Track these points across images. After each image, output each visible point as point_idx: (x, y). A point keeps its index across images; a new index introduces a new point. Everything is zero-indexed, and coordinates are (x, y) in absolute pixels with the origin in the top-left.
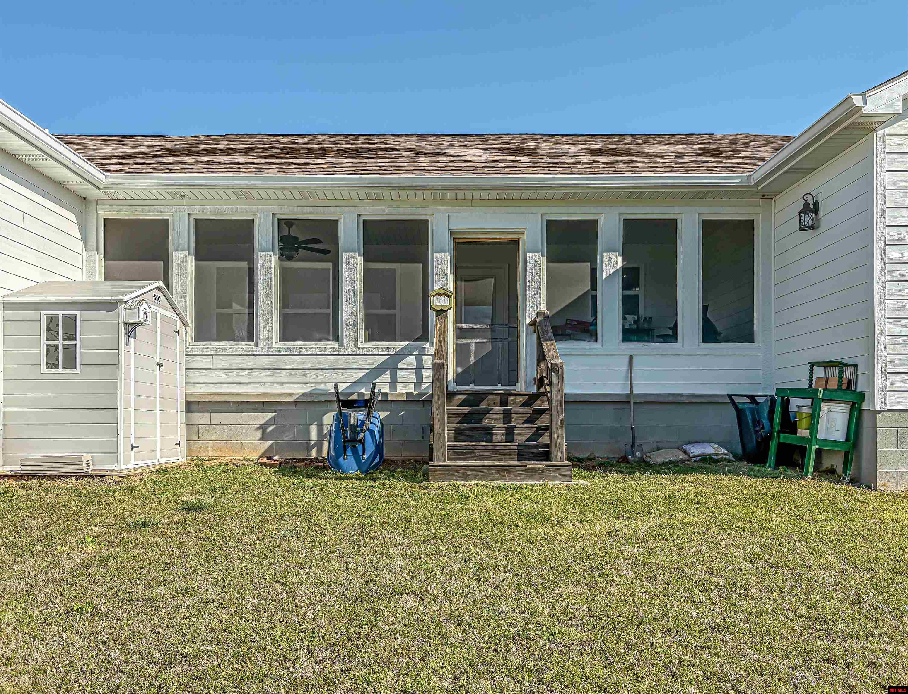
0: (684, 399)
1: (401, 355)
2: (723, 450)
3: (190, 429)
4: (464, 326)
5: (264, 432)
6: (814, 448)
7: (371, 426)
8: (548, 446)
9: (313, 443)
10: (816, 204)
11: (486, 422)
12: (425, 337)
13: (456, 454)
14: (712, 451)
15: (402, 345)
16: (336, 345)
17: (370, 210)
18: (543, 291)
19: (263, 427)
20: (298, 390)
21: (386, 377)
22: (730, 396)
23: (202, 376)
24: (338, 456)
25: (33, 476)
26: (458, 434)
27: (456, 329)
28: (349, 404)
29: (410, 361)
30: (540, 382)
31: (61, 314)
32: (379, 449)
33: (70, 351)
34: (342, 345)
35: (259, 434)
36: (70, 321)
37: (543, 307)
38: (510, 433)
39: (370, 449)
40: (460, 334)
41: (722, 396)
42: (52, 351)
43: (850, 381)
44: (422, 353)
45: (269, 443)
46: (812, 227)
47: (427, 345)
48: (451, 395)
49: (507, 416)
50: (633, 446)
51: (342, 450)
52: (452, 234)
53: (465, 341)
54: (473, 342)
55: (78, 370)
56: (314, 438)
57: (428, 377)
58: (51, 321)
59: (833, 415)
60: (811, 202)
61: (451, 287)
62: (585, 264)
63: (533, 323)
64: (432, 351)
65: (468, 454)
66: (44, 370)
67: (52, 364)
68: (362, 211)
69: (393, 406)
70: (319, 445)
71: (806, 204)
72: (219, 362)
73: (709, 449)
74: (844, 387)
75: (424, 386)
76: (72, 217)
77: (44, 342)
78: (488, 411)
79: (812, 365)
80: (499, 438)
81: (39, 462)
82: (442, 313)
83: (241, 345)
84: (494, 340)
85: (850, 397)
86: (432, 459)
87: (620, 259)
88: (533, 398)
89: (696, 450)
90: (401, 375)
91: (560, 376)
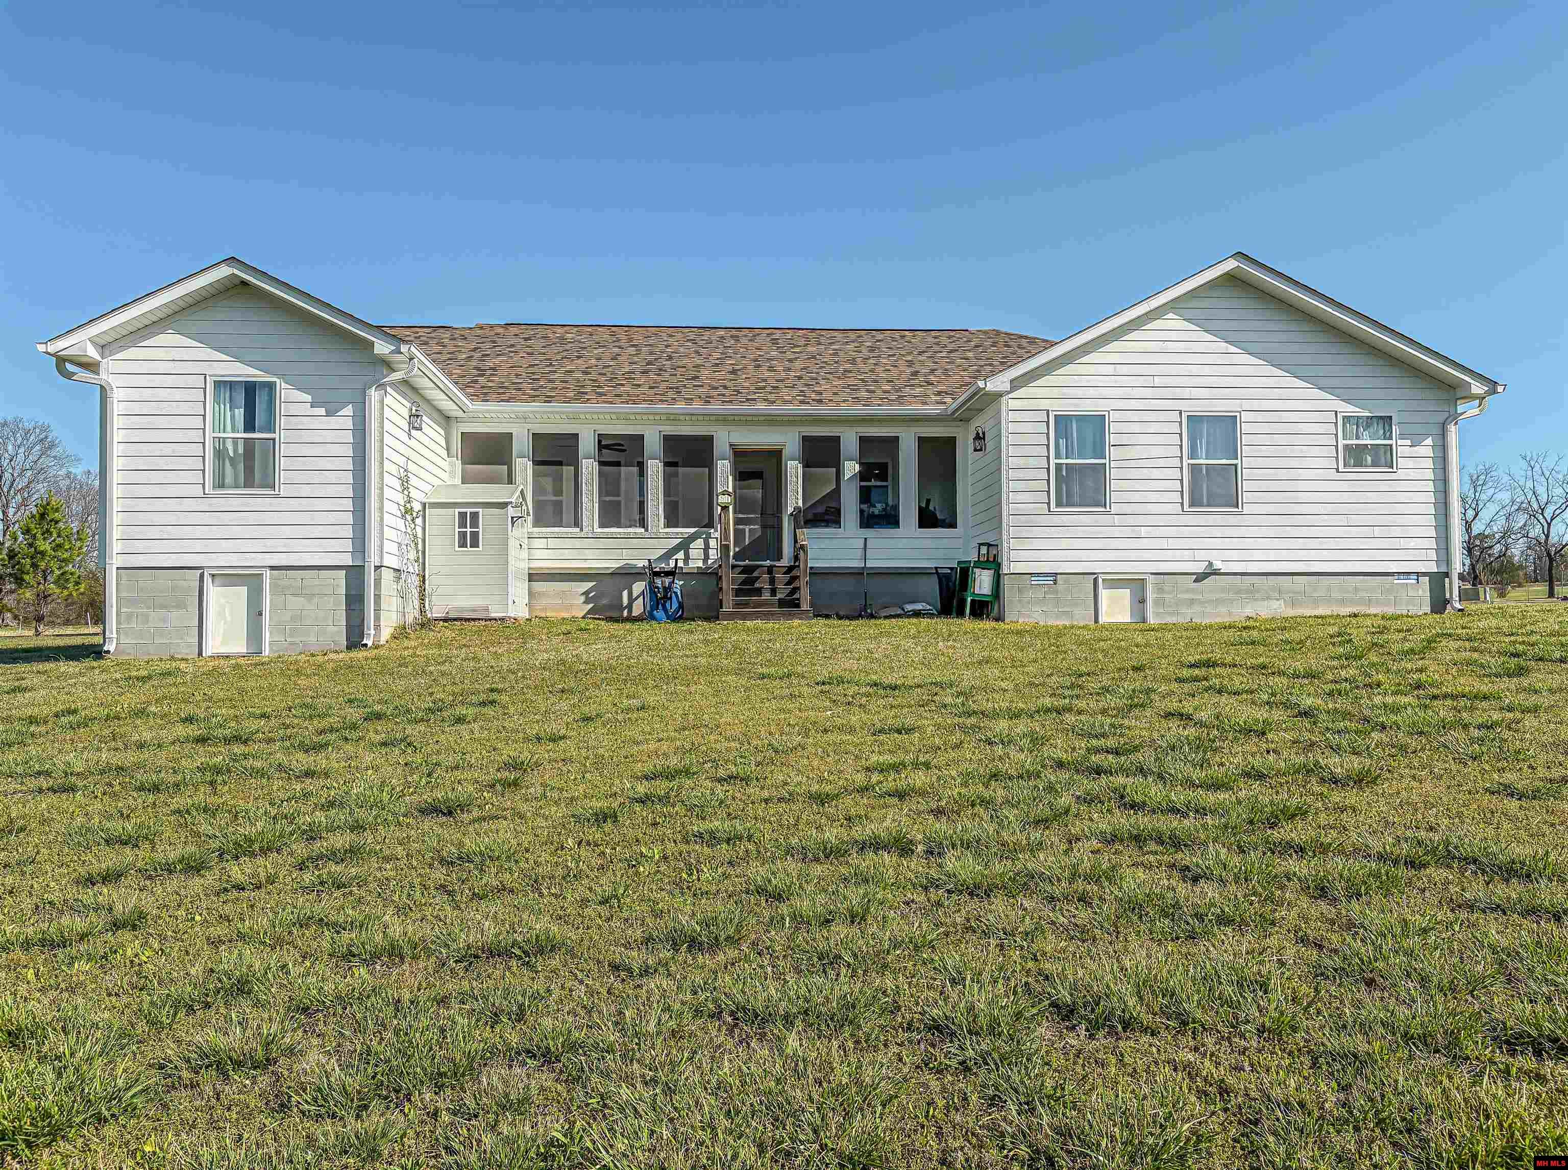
0: (905, 571)
1: (693, 538)
2: (929, 607)
3: (531, 594)
4: (741, 516)
5: (587, 598)
6: (969, 599)
7: (675, 590)
8: (798, 599)
9: (625, 605)
10: (984, 433)
11: (757, 585)
12: (710, 525)
13: (738, 605)
14: (921, 608)
15: (692, 530)
16: (643, 530)
17: (668, 428)
18: (800, 490)
19: (586, 593)
20: (615, 565)
21: (681, 555)
22: (936, 568)
23: (538, 554)
24: (652, 610)
25: (455, 620)
26: (738, 593)
27: (734, 518)
28: (657, 574)
29: (699, 543)
30: (796, 558)
31: (469, 510)
32: (681, 606)
33: (475, 536)
34: (647, 530)
35: (583, 598)
36: (475, 516)
37: (800, 504)
38: (773, 592)
39: (675, 606)
40: (738, 522)
41: (931, 568)
42: (463, 535)
43: (995, 555)
44: (709, 536)
45: (591, 605)
46: (981, 450)
47: (712, 531)
48: (734, 567)
49: (772, 581)
50: (865, 605)
51: (655, 607)
52: (731, 445)
53: (741, 527)
54: (747, 528)
55: (481, 549)
56: (625, 601)
57: (713, 555)
58: (462, 516)
59: (983, 578)
60: (980, 432)
61: (730, 490)
62: (830, 469)
63: (791, 514)
64: (717, 535)
65: (746, 605)
66: (457, 549)
67: (463, 544)
68: (662, 428)
69: (688, 577)
70: (630, 607)
71: (978, 434)
72: (552, 543)
73: (919, 606)
74: (991, 559)
75: (710, 562)
76: (442, 432)
77: (457, 530)
78: (758, 578)
79: (980, 544)
80: (766, 596)
81: (463, 610)
82: (725, 508)
83: (570, 530)
84: (764, 527)
85: (993, 566)
86: (721, 608)
87: (857, 466)
88: (790, 569)
89: (909, 607)
90: (693, 553)
91: (806, 553)
